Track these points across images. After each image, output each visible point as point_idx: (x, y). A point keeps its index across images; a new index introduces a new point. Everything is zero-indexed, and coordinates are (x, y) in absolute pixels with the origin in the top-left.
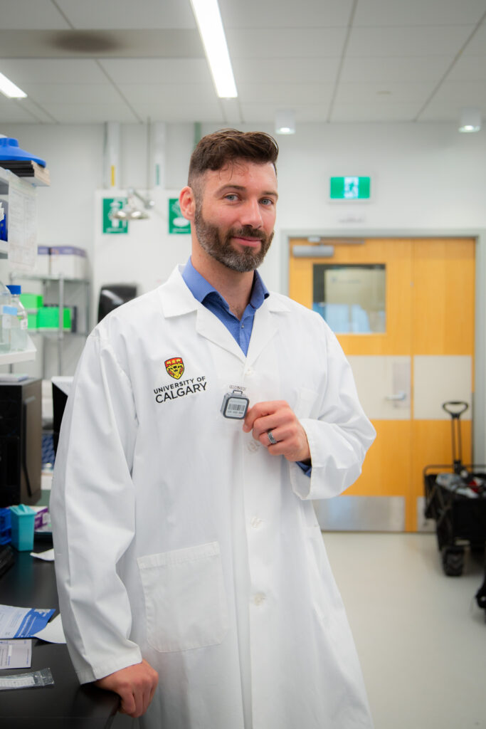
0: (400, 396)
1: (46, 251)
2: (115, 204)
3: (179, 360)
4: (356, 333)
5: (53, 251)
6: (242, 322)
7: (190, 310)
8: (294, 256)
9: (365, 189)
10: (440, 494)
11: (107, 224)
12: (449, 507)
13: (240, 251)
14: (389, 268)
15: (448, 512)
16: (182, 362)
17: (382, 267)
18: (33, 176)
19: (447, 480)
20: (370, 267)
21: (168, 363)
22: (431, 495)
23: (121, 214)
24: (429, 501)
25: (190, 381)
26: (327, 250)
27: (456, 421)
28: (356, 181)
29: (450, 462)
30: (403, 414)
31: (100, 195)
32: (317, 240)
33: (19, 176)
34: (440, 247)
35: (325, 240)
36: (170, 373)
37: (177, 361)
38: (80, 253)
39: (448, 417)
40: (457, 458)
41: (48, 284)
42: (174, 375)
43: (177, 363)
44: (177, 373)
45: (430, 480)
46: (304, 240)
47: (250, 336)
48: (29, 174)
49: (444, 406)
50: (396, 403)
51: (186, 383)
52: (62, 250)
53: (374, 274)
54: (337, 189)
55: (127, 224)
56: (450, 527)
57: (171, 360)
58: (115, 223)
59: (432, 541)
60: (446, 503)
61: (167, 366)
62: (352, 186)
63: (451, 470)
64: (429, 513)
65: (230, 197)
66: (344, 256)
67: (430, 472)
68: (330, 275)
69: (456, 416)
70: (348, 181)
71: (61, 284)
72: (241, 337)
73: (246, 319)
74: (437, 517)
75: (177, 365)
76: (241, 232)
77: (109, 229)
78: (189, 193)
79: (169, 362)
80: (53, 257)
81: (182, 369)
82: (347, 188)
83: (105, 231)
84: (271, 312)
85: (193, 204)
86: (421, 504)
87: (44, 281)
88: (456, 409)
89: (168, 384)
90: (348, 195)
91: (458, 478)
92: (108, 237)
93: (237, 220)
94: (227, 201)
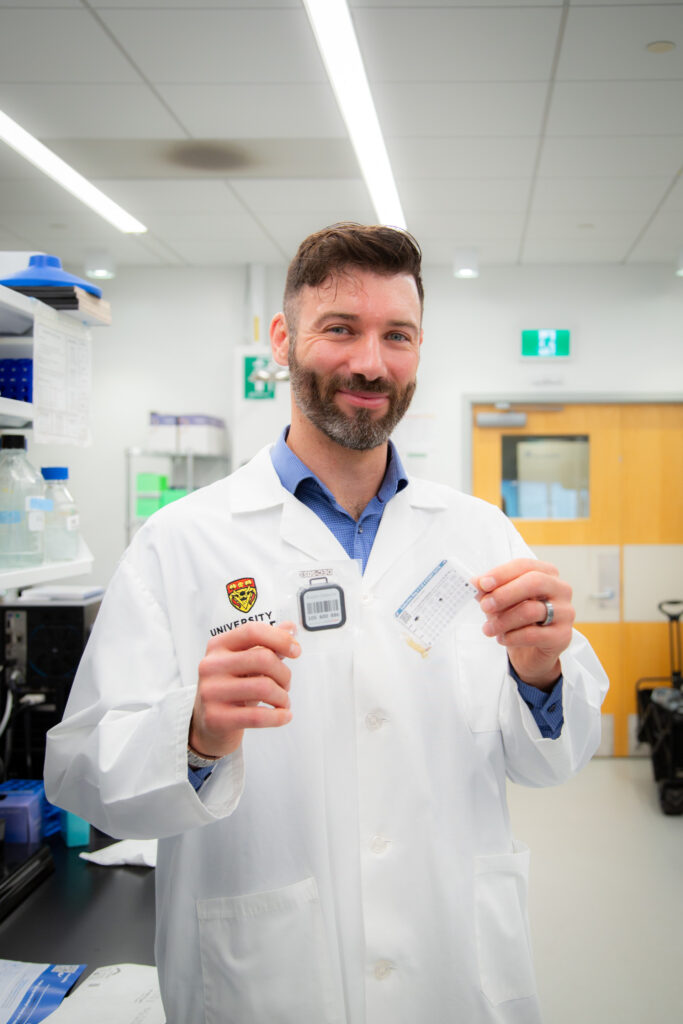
0: (607, 593)
1: (173, 420)
2: (258, 364)
3: (250, 582)
4: (556, 518)
5: (181, 420)
6: (359, 523)
7: (272, 503)
8: (479, 426)
9: (563, 344)
10: (656, 714)
11: (249, 388)
12: (668, 731)
13: (350, 414)
14: (593, 439)
15: (667, 738)
16: (253, 585)
17: (585, 438)
18: (76, 308)
19: (663, 696)
20: (571, 438)
21: (231, 587)
22: (646, 715)
23: (263, 374)
24: (643, 722)
25: (265, 617)
26: (518, 418)
27: (675, 624)
28: (553, 335)
29: (668, 673)
30: (611, 616)
31: (241, 353)
32: (505, 406)
33: (58, 309)
34: (654, 414)
35: (515, 407)
36: (234, 603)
37: (247, 583)
38: (218, 423)
39: (665, 619)
40: (676, 668)
41: (179, 461)
42: (240, 605)
43: (246, 587)
44: (245, 604)
45: (644, 696)
46: (490, 406)
47: (371, 545)
48: (71, 306)
49: (660, 607)
50: (602, 602)
51: (259, 618)
52: (192, 420)
53: (576, 447)
54: (530, 344)
55: (274, 387)
56: (669, 755)
57: (235, 582)
58: (259, 386)
59: (646, 768)
60: (664, 727)
61: (230, 592)
62: (547, 341)
63: (669, 684)
64: (643, 736)
65: (337, 330)
66: (538, 425)
67: (644, 686)
68: (523, 448)
69: (674, 618)
70: (543, 335)
71: (190, 463)
72: (356, 547)
73: (367, 518)
74: (653, 742)
75: (246, 590)
76: (349, 384)
77: (251, 394)
78: (282, 323)
79: (234, 586)
80: (183, 428)
81: (254, 596)
82: (541, 343)
83: (247, 395)
84: (413, 507)
85: (287, 339)
86: (633, 723)
87: (174, 458)
88: (674, 610)
89: (230, 621)
90: (543, 352)
91: (677, 693)
92: (252, 404)
93: (345, 363)
94: (333, 335)
